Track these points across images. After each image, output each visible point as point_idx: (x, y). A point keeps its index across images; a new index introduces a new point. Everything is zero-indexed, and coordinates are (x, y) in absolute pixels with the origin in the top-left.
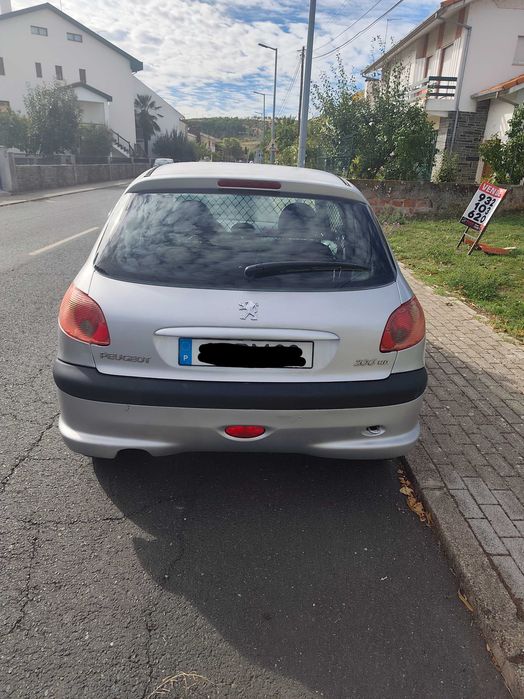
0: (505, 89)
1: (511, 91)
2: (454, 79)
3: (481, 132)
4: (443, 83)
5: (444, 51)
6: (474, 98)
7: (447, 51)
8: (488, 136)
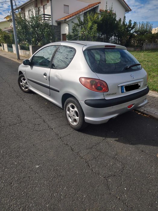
0: (65, 20)
1: (67, 20)
2: (50, 15)
3: (60, 32)
4: (46, 16)
5: (44, 6)
6: (56, 21)
7: (45, 6)
8: (62, 32)
